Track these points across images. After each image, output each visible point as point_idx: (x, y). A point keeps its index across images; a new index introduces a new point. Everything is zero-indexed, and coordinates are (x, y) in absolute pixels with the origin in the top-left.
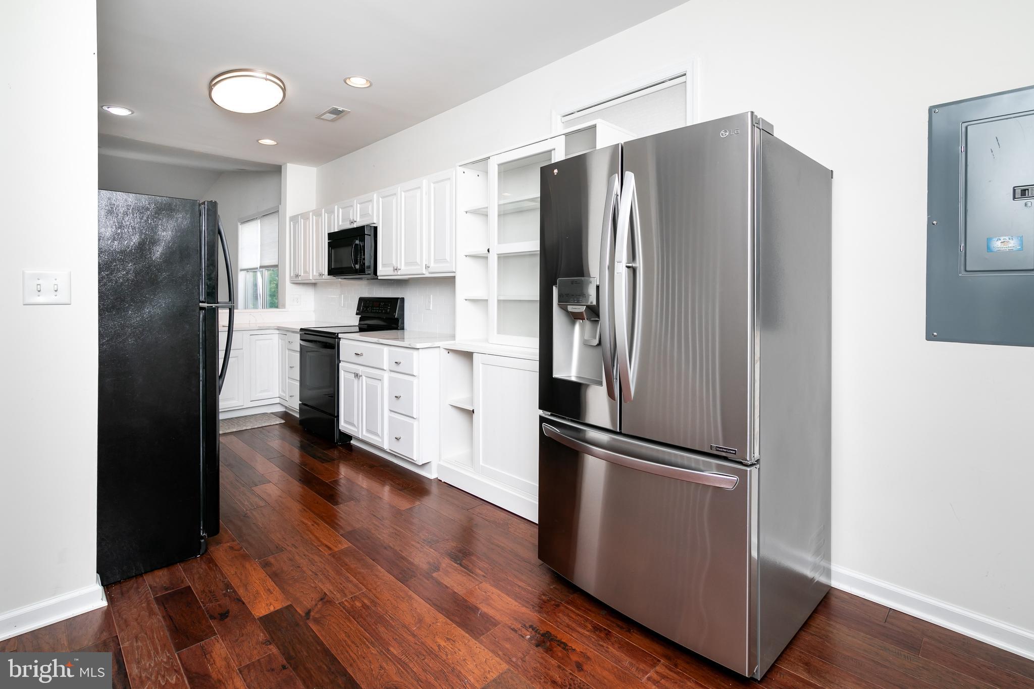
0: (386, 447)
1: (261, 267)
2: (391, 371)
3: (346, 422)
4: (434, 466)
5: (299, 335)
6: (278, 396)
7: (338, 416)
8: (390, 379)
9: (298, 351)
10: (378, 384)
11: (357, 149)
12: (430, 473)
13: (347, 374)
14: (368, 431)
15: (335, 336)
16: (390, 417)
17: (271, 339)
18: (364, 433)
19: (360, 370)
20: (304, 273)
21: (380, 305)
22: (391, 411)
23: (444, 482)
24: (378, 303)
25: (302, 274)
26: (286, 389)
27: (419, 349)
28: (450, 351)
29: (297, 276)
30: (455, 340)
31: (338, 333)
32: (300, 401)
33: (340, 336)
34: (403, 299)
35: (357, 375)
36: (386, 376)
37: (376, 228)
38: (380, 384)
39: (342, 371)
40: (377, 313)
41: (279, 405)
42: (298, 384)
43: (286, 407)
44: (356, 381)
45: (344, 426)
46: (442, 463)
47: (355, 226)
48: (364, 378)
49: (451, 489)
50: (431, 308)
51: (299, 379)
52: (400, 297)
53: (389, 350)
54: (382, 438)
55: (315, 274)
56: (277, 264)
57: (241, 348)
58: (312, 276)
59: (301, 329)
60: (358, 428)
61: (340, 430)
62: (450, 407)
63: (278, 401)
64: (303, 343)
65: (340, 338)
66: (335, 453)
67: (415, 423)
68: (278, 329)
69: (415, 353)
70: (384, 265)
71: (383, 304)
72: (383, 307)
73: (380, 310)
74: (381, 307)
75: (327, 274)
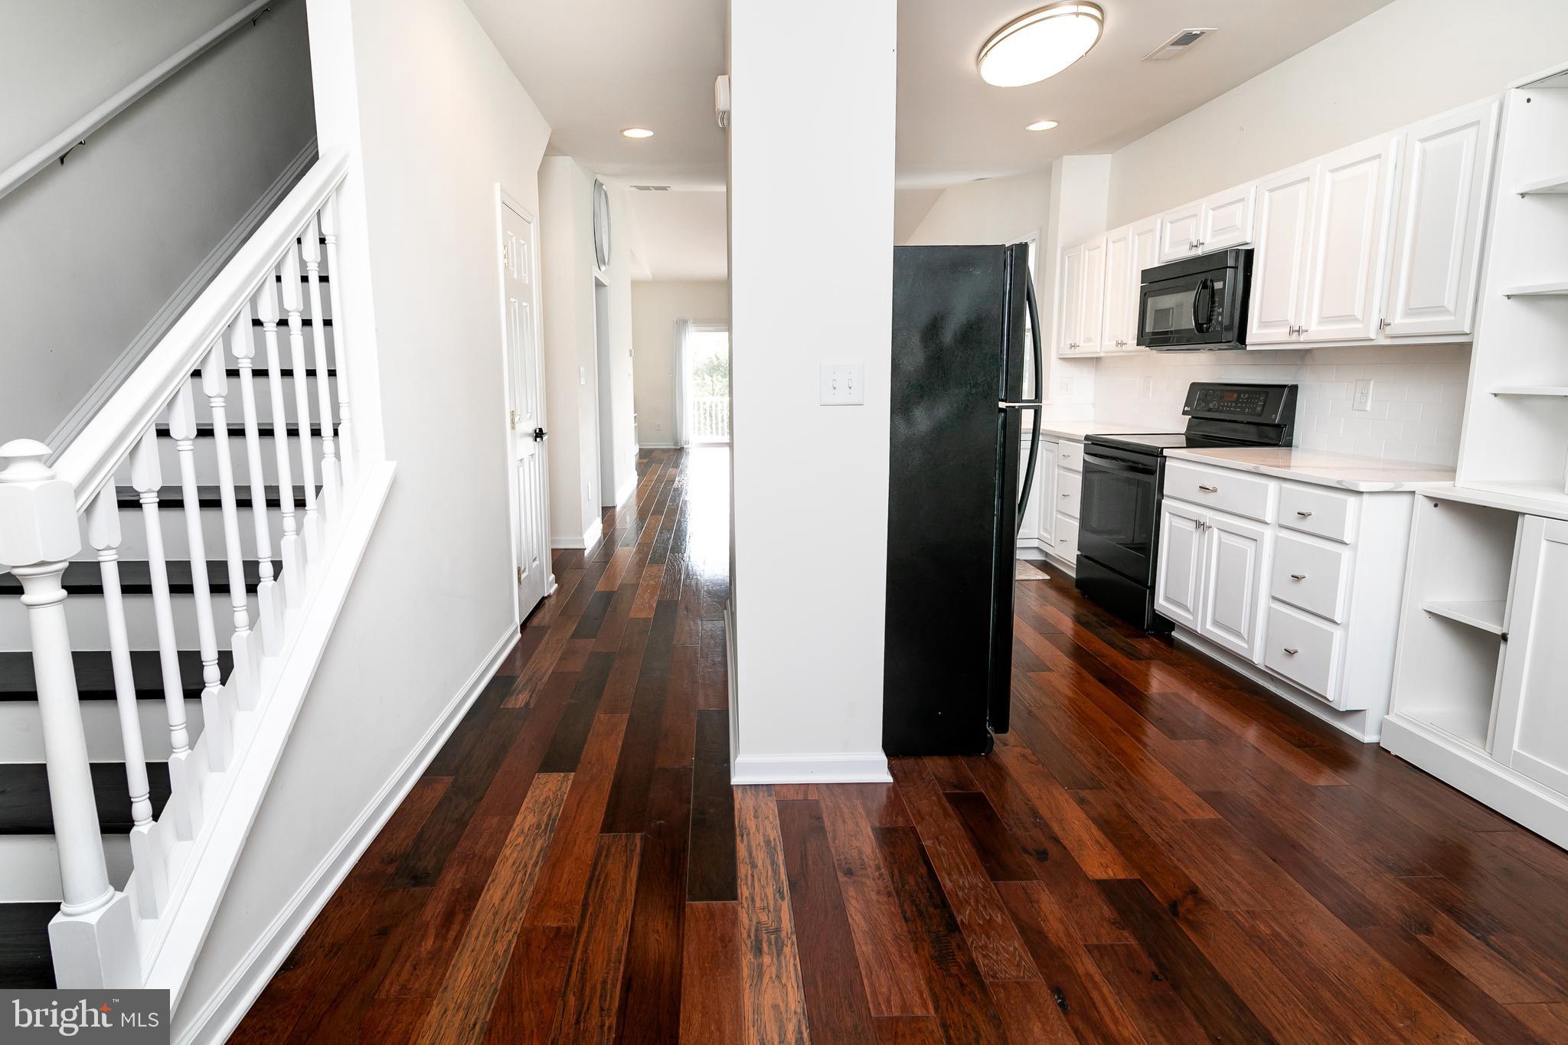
0: (1257, 659)
2: (1281, 526)
3: (1167, 599)
4: (1372, 720)
5: (1083, 445)
6: (1037, 537)
7: (1153, 588)
8: (1277, 539)
9: (1076, 471)
10: (1249, 547)
11: (1199, 106)
12: (1362, 728)
13: (1179, 523)
14: (1216, 623)
15: (1157, 454)
16: (1270, 609)
18: (1209, 626)
19: (1207, 516)
20: (1086, 341)
21: (1239, 397)
22: (1274, 598)
23: (1396, 756)
24: (1235, 396)
26: (1051, 526)
27: (1363, 492)
28: (1437, 502)
29: (1072, 346)
30: (1454, 479)
31: (1162, 449)
32: (1078, 550)
33: (1166, 452)
34: (1294, 389)
35: (1200, 525)
36: (1268, 535)
37: (1249, 254)
38: (1253, 548)
39: (1167, 514)
40: (1231, 412)
41: (1035, 552)
42: (1077, 524)
43: (1047, 554)
44: (1195, 536)
45: (1162, 604)
46: (1390, 718)
47: (1199, 252)
48: (1216, 531)
49: (1413, 774)
50: (1368, 408)
51: (1079, 517)
52: (1290, 383)
53: (1281, 489)
54: (1250, 641)
55: (1106, 342)
59: (1087, 438)
60: (1194, 614)
61: (1154, 610)
62: (1427, 616)
63: (1036, 543)
64: (1089, 459)
65: (1165, 457)
66: (1144, 646)
67: (1338, 633)
69: (1352, 500)
70: (1263, 324)
71: (1247, 396)
72: (1247, 402)
73: (1239, 407)
74: (1242, 403)
75: (1136, 342)
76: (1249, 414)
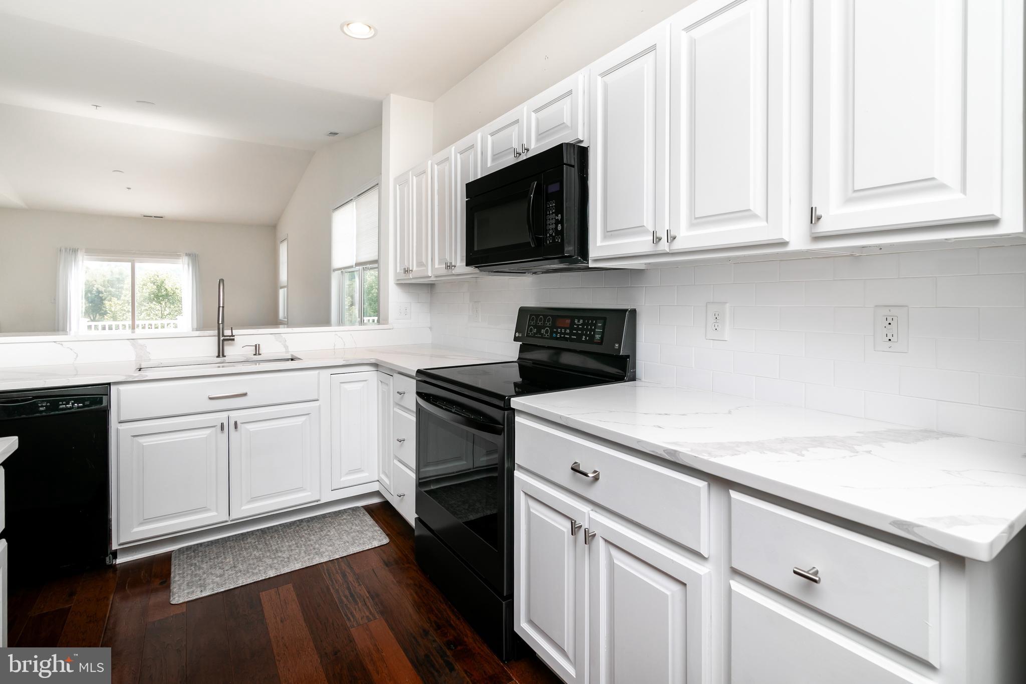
1: (357, 264)
3: (532, 624)
5: (415, 384)
6: (377, 479)
7: (511, 597)
9: (412, 411)
15: (499, 403)
17: (366, 381)
20: (418, 266)
21: (573, 323)
24: (568, 321)
25: (415, 269)
26: (390, 473)
29: (407, 271)
32: (416, 513)
33: (510, 402)
34: (633, 313)
35: (577, 528)
36: (709, 580)
37: (584, 150)
38: (680, 597)
39: (522, 495)
40: (566, 339)
47: (524, 158)
48: (602, 543)
52: (629, 307)
55: (437, 266)
56: (376, 258)
57: (316, 398)
58: (433, 269)
59: (419, 372)
61: (514, 631)
63: (376, 487)
64: (422, 403)
65: (514, 410)
68: (376, 365)
70: (610, 234)
71: (581, 321)
72: (582, 330)
73: (574, 334)
74: (577, 329)
75: (465, 264)
76: (586, 342)
